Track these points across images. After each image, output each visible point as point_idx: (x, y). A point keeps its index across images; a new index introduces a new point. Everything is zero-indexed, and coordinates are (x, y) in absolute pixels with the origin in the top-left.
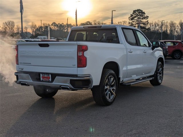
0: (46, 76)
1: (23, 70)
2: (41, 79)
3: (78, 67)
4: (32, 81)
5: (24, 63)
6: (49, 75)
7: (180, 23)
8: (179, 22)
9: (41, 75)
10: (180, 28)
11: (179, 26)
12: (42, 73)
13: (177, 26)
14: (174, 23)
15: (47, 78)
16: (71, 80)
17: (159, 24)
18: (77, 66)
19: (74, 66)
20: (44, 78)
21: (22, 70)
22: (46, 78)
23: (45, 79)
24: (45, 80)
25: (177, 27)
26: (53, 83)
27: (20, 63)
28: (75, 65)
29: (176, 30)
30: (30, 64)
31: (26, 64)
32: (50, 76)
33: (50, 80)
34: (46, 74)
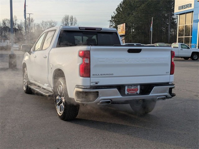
0: (133, 88)
1: (98, 84)
2: (126, 92)
4: (121, 97)
6: (137, 87)
9: (126, 88)
12: (128, 85)
15: (134, 90)
18: (170, 73)
21: (96, 85)
22: (133, 90)
23: (131, 92)
26: (150, 95)
28: (168, 72)
30: (111, 76)
31: (104, 76)
32: (139, 87)
33: (138, 92)
34: (133, 86)
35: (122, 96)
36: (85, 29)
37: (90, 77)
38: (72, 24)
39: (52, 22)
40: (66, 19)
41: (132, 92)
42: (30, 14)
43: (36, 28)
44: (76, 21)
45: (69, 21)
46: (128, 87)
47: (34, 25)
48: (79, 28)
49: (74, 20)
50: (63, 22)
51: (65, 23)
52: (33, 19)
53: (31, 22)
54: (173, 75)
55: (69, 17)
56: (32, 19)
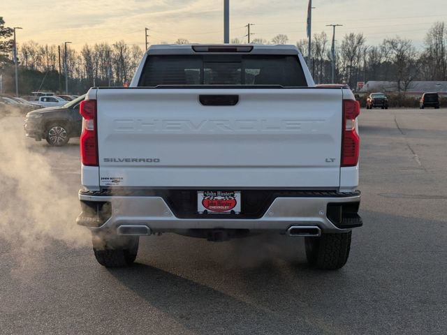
0: (219, 198)
2: (201, 208)
3: (343, 165)
4: (174, 218)
5: (127, 160)
6: (232, 196)
7: (84, 50)
8: (83, 48)
9: (200, 197)
10: (84, 61)
11: (82, 57)
12: (206, 190)
13: (79, 57)
14: (70, 51)
15: (223, 205)
16: (330, 205)
17: (35, 50)
18: (339, 164)
19: (331, 164)
20: (214, 205)
21: (116, 184)
22: (220, 203)
23: (214, 207)
24: (216, 210)
25: (77, 61)
26: (264, 219)
27: (106, 160)
28: (333, 160)
29: (77, 66)
30: (153, 164)
31: (135, 163)
32: (238, 196)
33: (237, 209)
34: (219, 193)
35: (177, 216)
37: (97, 164)
39: (400, 40)
40: (438, 32)
41: (219, 207)
42: (334, 26)
43: (367, 58)
45: (445, 36)
46: (205, 195)
47: (365, 51)
48: (193, 47)
52: (363, 37)
53: (358, 43)
54: (357, 168)
56: (361, 38)
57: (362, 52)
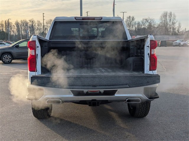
3: (150, 70)
4: (73, 96)
8: (15, 22)
11: (15, 26)
14: (10, 23)
26: (115, 95)
29: (13, 29)
36: (81, 19)
38: (170, 20)
39: (150, 19)
40: (165, 15)
43: (136, 26)
44: (175, 16)
45: (168, 17)
47: (135, 23)
48: (75, 18)
49: (172, 16)
50: (161, 19)
51: (163, 19)
52: (134, 17)
53: (132, 20)
54: (156, 71)
55: (168, 13)
57: (134, 23)
